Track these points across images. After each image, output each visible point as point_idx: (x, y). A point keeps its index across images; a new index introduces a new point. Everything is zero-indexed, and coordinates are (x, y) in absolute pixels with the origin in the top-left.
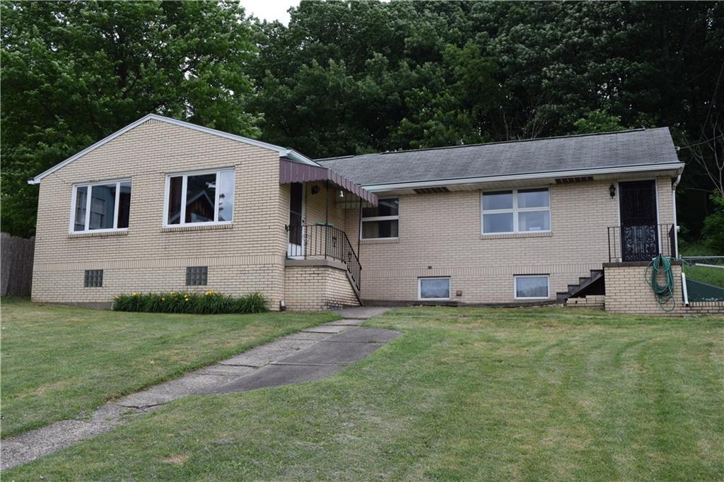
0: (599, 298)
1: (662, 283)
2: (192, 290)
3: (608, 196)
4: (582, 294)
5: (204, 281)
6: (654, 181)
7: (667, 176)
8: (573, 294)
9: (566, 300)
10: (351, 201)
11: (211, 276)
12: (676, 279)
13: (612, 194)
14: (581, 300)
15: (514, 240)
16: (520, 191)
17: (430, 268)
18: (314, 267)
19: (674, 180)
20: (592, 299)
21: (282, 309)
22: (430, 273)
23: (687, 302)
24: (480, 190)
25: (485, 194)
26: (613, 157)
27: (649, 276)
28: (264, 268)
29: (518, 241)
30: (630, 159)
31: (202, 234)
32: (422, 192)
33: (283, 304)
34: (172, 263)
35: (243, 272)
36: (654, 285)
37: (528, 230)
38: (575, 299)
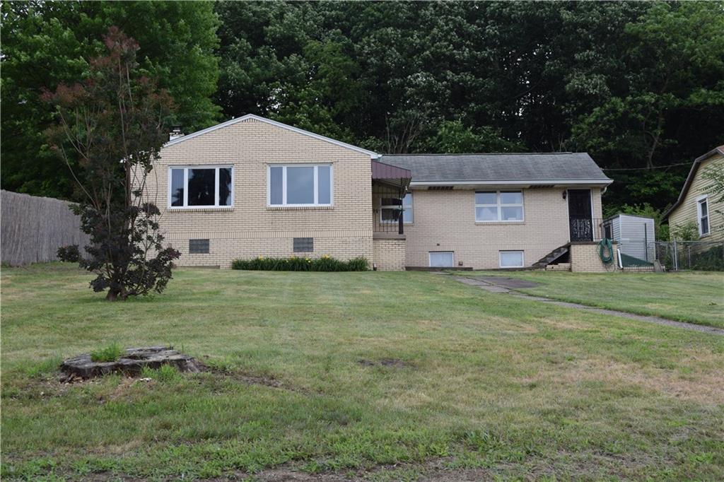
0: (567, 265)
1: (606, 255)
2: (300, 255)
3: (562, 198)
4: (555, 262)
5: (310, 249)
6: (590, 190)
7: (598, 188)
8: (550, 262)
9: (546, 266)
10: (382, 193)
11: (316, 245)
12: (615, 253)
13: (564, 198)
14: (555, 267)
15: (500, 227)
16: (501, 192)
17: (438, 245)
18: (395, 239)
19: (603, 190)
20: (562, 266)
21: (375, 269)
22: (438, 249)
23: (622, 267)
24: (474, 189)
25: (477, 192)
26: (561, 172)
27: (599, 251)
28: (362, 239)
29: (502, 227)
30: (575, 175)
31: (307, 213)
32: (433, 189)
33: (375, 266)
34: (280, 235)
35: (345, 242)
36: (602, 256)
37: (507, 219)
38: (551, 266)
